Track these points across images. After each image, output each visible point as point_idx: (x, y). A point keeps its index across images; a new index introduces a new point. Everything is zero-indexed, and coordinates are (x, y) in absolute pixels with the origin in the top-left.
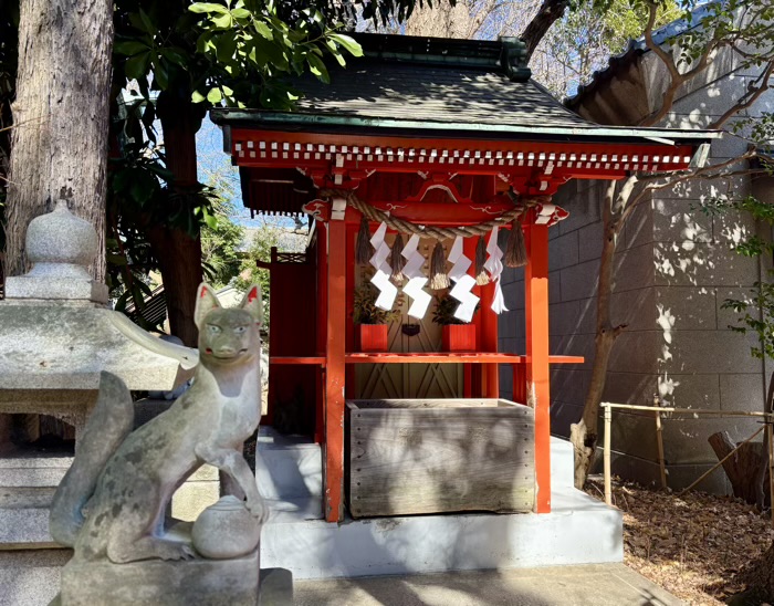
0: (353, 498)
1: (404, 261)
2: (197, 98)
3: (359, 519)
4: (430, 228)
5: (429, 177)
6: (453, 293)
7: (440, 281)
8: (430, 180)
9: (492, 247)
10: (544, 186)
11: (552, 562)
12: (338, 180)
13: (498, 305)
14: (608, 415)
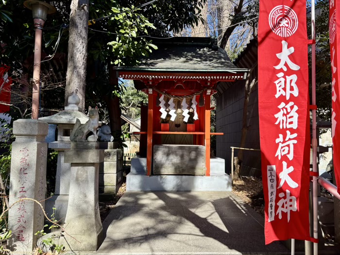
0: (154, 169)
1: (169, 105)
2: (112, 63)
3: (155, 175)
4: (176, 96)
5: (177, 82)
6: (183, 114)
7: (179, 111)
8: (177, 83)
9: (194, 101)
10: (209, 84)
11: (210, 190)
12: (151, 83)
13: (196, 117)
14: (233, 151)
